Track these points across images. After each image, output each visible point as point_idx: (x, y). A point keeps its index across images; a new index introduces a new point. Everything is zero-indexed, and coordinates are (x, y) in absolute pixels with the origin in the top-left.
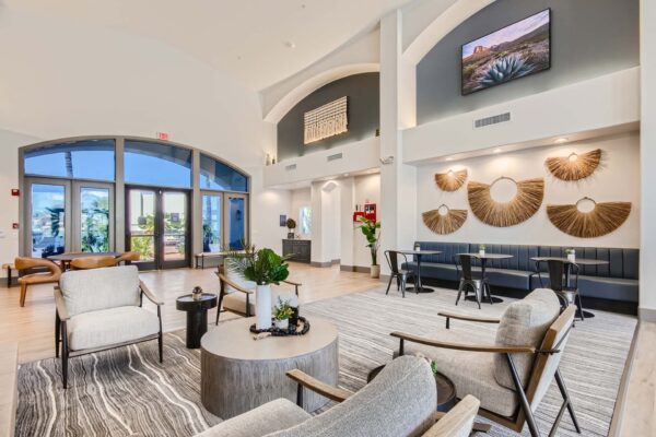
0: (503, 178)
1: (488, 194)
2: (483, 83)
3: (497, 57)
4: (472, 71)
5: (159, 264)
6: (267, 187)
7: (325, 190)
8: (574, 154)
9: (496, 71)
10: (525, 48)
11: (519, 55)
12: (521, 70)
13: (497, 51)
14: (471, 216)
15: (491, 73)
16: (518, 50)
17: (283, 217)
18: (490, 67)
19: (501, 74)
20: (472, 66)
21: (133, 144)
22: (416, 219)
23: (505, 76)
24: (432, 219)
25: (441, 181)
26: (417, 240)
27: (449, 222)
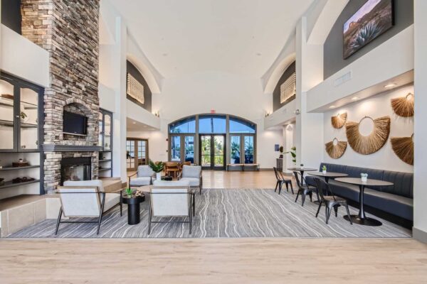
0: (366, 117)
1: (357, 130)
2: (354, 48)
3: (361, 27)
4: (348, 41)
5: (212, 168)
6: (266, 129)
7: (288, 129)
8: (410, 94)
9: (361, 37)
10: (377, 14)
11: (373, 22)
12: (375, 32)
13: (361, 23)
14: (349, 147)
15: (358, 40)
16: (372, 18)
17: (277, 146)
18: (357, 35)
19: (363, 39)
20: (348, 38)
21: (202, 116)
22: (323, 148)
23: (366, 40)
24: (329, 147)
25: (334, 121)
26: (323, 162)
27: (337, 151)
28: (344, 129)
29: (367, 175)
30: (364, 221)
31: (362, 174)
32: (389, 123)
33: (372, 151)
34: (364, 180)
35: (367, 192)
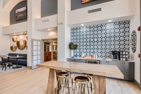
2: (19, 19)
3: (20, 14)
4: (17, 16)
12: (23, 18)
14: (17, 48)
16: (23, 13)
18: (19, 16)
22: (10, 48)
23: (21, 18)
24: (12, 48)
25: (13, 39)
26: (10, 53)
27: (14, 49)
28: (16, 42)
29: (18, 55)
30: (18, 67)
31: (17, 55)
32: (26, 42)
33: (23, 49)
34: (18, 57)
35: (19, 60)
